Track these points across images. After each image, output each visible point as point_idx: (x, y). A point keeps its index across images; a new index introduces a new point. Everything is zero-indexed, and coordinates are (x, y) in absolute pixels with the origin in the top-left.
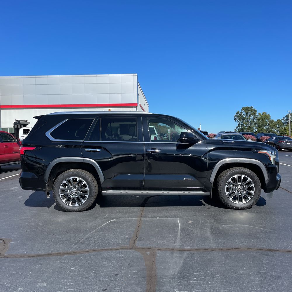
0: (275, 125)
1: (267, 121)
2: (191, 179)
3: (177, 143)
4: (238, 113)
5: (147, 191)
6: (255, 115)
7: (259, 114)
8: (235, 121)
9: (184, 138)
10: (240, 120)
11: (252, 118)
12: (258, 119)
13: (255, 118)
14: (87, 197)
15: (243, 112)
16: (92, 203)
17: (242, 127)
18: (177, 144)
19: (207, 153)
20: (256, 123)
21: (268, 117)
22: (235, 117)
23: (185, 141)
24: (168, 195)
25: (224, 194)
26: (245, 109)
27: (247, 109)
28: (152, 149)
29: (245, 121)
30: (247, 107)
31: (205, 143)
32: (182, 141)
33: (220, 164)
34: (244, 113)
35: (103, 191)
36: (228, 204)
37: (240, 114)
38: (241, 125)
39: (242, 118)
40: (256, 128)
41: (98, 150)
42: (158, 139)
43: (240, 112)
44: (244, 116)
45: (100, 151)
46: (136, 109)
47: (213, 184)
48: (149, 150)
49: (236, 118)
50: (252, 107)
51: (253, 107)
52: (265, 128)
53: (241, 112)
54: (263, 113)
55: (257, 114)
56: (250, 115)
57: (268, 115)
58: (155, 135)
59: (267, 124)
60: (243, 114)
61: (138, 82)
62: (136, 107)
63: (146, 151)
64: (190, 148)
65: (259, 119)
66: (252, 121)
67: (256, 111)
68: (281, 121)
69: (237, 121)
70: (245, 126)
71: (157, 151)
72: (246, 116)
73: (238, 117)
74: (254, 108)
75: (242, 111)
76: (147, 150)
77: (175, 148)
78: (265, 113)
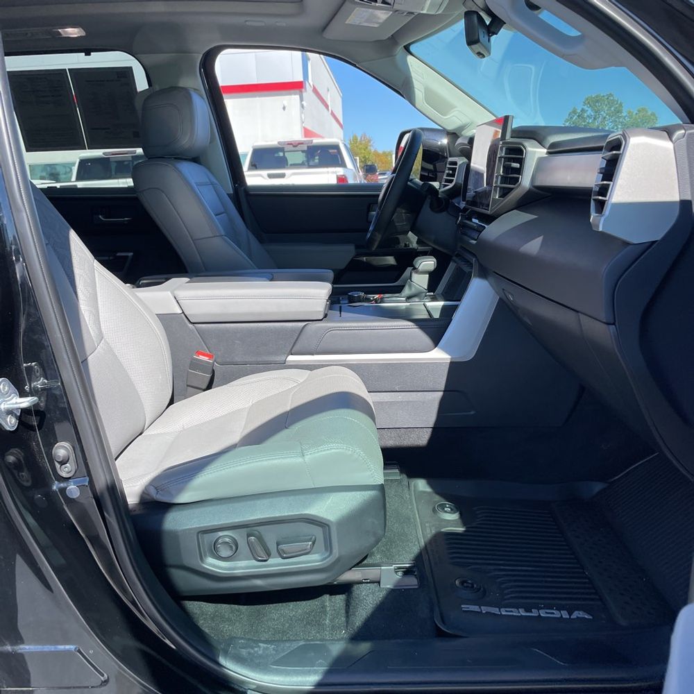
4: (574, 112)
6: (619, 117)
7: (629, 112)
13: (616, 125)
15: (587, 109)
21: (650, 119)
22: (566, 124)
26: (594, 102)
27: (597, 101)
30: (597, 96)
34: (590, 112)
37: (579, 116)
39: (585, 126)
43: (579, 111)
44: (590, 121)
46: (302, 99)
51: (612, 95)
53: (583, 110)
54: (639, 111)
55: (624, 114)
56: (605, 118)
60: (588, 116)
62: (301, 92)
67: (621, 105)
72: (595, 119)
73: (573, 123)
74: (616, 97)
75: (585, 107)
78: (643, 109)
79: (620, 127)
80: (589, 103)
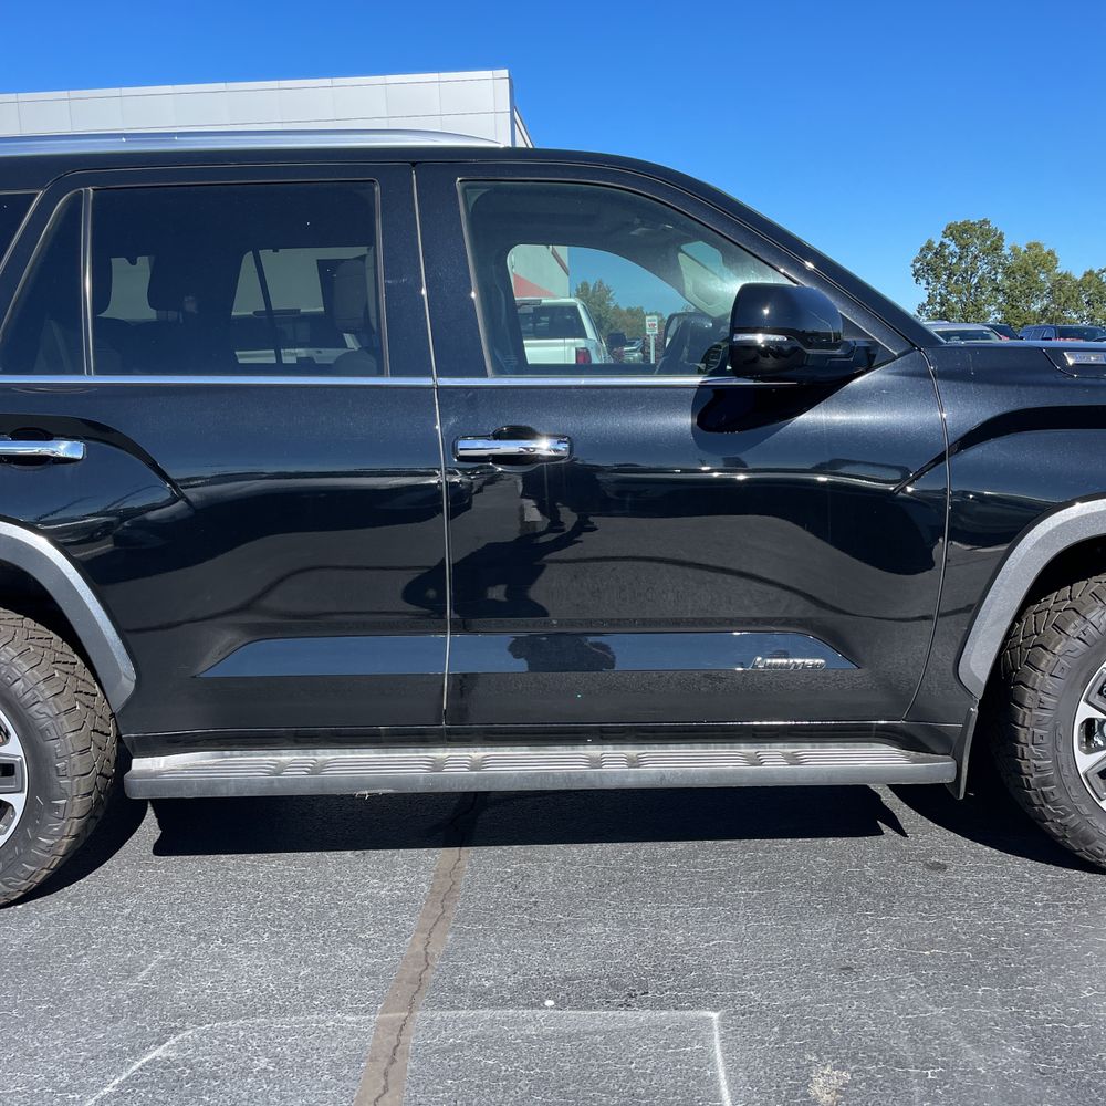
0: (1076, 295)
1: (1042, 276)
2: (809, 661)
3: (697, 380)
4: (929, 247)
5: (478, 753)
6: (999, 257)
7: (1014, 249)
8: (917, 280)
9: (760, 339)
10: (937, 277)
11: (983, 268)
12: (1009, 273)
13: (994, 269)
14: (19, 809)
15: (949, 243)
16: (62, 851)
17: (942, 304)
18: (701, 387)
19: (940, 459)
20: (997, 289)
21: (1046, 261)
22: (918, 265)
23: (769, 362)
24: (630, 783)
25: (1065, 772)
26: (958, 232)
27: (965, 231)
28: (498, 436)
29: (957, 280)
30: (964, 224)
31: (926, 375)
32: (744, 359)
33: (1041, 543)
34: (953, 247)
35: (139, 764)
36: (1087, 840)
37: (936, 254)
38: (938, 300)
39: (945, 269)
40: (1000, 309)
41: (63, 448)
42: (596, 360)
43: (936, 245)
44: (954, 261)
45: (79, 456)
47: (979, 695)
48: (480, 444)
49: (919, 269)
50: (985, 222)
51: (988, 222)
52: (1036, 307)
53: (942, 244)
54: (1029, 248)
55: (1006, 251)
56: (976, 257)
57: (1051, 253)
58: (581, 343)
59: (1041, 290)
60: (950, 254)
61: (513, 107)
63: (455, 450)
64: (808, 418)
65: (1013, 272)
66: (982, 279)
67: (1001, 237)
68: (1097, 276)
69: (923, 282)
70: (956, 303)
71: (544, 446)
72: (960, 258)
73: (928, 265)
74: (993, 225)
75: (946, 241)
76: (462, 444)
77: (684, 421)
78: (1036, 245)
79: (1000, 270)
80: (952, 234)
